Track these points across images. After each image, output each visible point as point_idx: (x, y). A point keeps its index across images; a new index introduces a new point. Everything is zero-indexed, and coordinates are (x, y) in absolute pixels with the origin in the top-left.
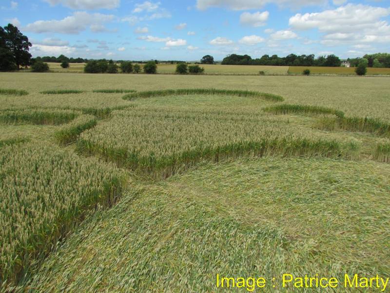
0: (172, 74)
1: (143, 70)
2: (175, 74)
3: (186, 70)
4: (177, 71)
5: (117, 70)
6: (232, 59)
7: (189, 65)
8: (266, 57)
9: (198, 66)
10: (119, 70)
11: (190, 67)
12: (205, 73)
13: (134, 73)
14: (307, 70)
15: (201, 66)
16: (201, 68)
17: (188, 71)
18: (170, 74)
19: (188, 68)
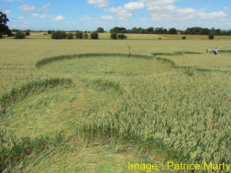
0: (109, 39)
1: (90, 37)
5: (73, 37)
6: (117, 30)
9: (123, 35)
10: (75, 37)
11: (119, 35)
12: (128, 38)
13: (84, 39)
14: (184, 37)
16: (126, 36)
17: (117, 38)
18: (107, 39)
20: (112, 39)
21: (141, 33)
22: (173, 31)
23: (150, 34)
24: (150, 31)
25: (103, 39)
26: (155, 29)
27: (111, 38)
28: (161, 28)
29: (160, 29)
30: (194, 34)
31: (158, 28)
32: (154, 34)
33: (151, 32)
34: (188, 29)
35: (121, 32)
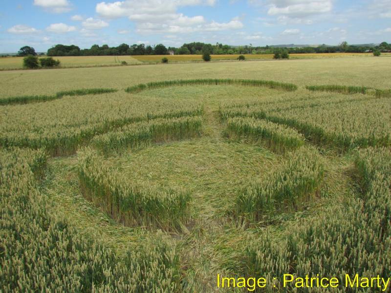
0: (20, 69)
2: (24, 69)
3: (37, 63)
4: (25, 65)
7: (39, 58)
8: (95, 47)
9: (50, 59)
11: (41, 60)
12: (62, 66)
14: (165, 58)
15: (55, 58)
16: (56, 61)
17: (40, 65)
18: (16, 69)
19: (39, 61)
20: (27, 69)
21: (108, 55)
22: (161, 50)
23: (124, 55)
24: (123, 50)
25: (6, 70)
26: (131, 46)
27: (26, 67)
28: (141, 45)
29: (138, 46)
30: (192, 53)
31: (135, 45)
32: (129, 55)
33: (124, 53)
34: (185, 45)
35: (69, 53)
